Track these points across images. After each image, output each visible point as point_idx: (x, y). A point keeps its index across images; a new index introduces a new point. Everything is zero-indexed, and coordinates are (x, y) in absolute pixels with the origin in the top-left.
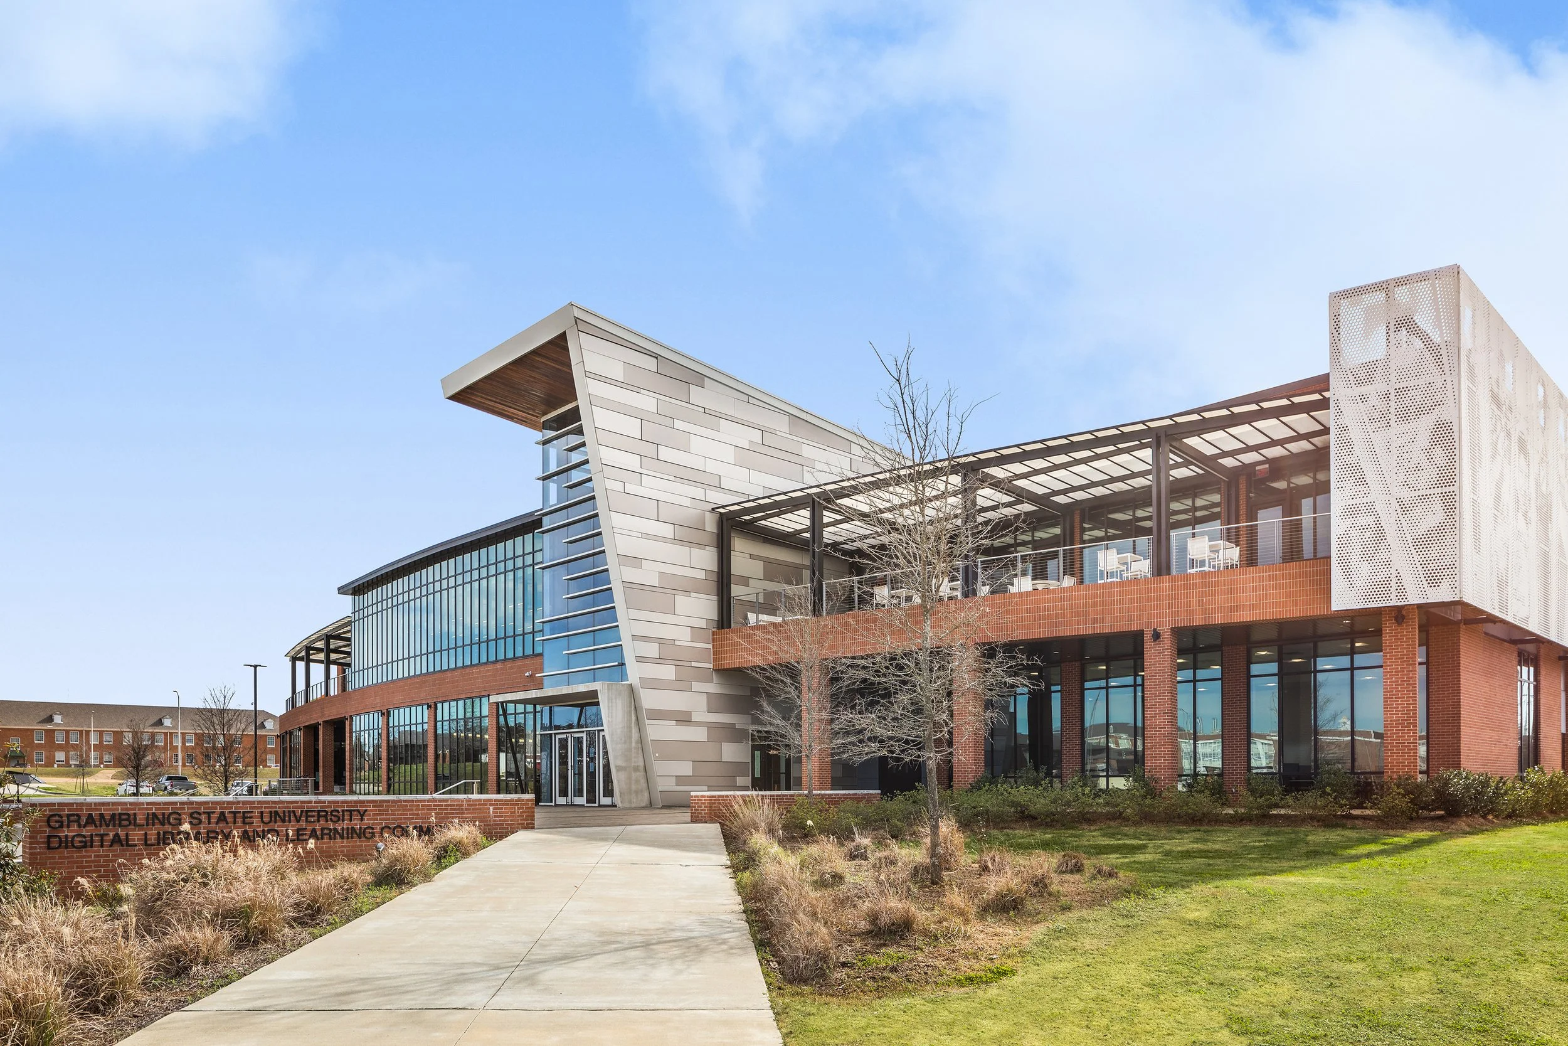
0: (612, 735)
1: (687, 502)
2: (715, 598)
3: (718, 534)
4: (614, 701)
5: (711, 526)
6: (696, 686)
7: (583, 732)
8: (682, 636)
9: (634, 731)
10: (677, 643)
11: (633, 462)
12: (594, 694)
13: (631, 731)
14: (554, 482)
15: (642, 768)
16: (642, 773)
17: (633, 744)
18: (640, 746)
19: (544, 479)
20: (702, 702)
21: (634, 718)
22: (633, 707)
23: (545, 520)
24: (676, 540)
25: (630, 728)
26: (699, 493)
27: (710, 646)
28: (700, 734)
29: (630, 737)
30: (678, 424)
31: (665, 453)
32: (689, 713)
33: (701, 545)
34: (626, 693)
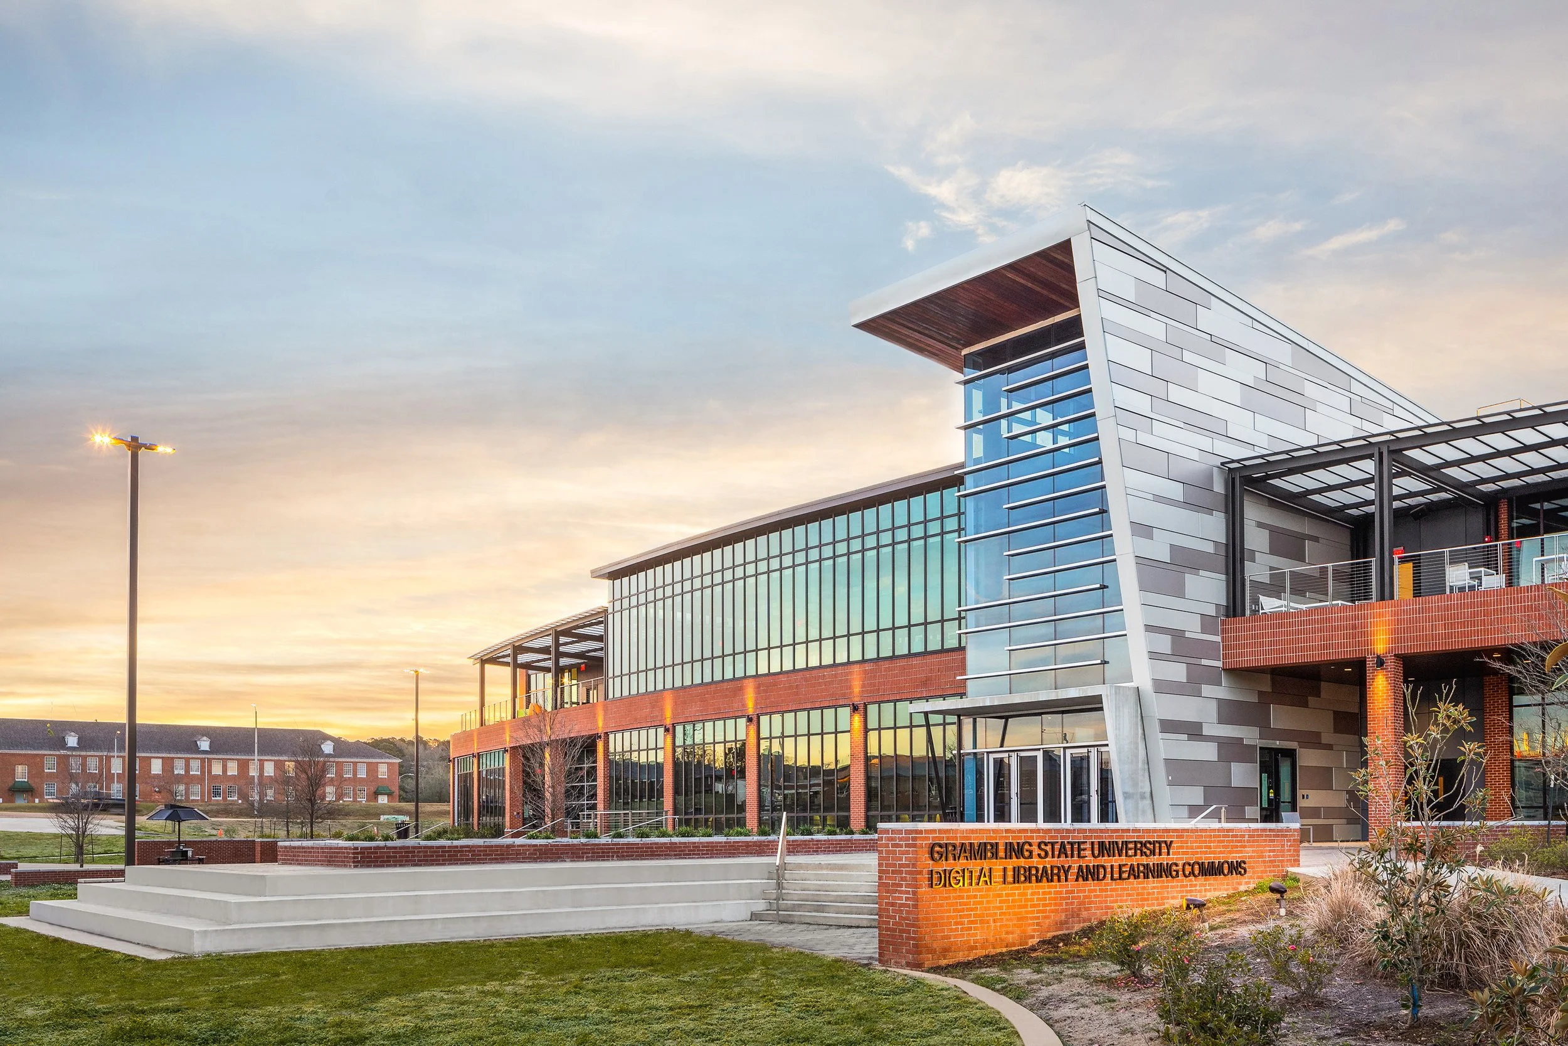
0: (1119, 752)
1: (1195, 455)
2: (1223, 577)
3: (1226, 496)
4: (1121, 709)
5: (1219, 487)
6: (1207, 689)
7: (1039, 749)
8: (1193, 628)
9: (1141, 746)
10: (1187, 635)
11: (1141, 403)
12: (1098, 699)
13: (1137, 748)
14: (979, 432)
15: (1148, 795)
16: (1148, 801)
17: (1140, 765)
18: (1146, 767)
19: (966, 428)
20: (1212, 709)
21: (1140, 731)
22: (1139, 718)
23: (969, 479)
24: (1187, 504)
25: (1137, 743)
26: (1205, 443)
27: (1218, 639)
28: (1207, 752)
29: (1137, 756)
30: (1188, 356)
31: (1176, 394)
32: (1199, 725)
33: (1209, 510)
34: (1133, 698)
